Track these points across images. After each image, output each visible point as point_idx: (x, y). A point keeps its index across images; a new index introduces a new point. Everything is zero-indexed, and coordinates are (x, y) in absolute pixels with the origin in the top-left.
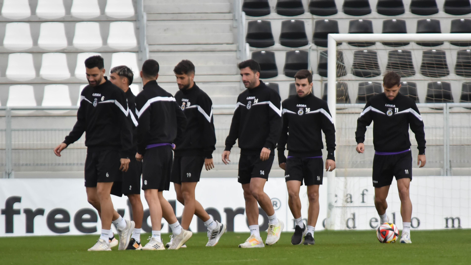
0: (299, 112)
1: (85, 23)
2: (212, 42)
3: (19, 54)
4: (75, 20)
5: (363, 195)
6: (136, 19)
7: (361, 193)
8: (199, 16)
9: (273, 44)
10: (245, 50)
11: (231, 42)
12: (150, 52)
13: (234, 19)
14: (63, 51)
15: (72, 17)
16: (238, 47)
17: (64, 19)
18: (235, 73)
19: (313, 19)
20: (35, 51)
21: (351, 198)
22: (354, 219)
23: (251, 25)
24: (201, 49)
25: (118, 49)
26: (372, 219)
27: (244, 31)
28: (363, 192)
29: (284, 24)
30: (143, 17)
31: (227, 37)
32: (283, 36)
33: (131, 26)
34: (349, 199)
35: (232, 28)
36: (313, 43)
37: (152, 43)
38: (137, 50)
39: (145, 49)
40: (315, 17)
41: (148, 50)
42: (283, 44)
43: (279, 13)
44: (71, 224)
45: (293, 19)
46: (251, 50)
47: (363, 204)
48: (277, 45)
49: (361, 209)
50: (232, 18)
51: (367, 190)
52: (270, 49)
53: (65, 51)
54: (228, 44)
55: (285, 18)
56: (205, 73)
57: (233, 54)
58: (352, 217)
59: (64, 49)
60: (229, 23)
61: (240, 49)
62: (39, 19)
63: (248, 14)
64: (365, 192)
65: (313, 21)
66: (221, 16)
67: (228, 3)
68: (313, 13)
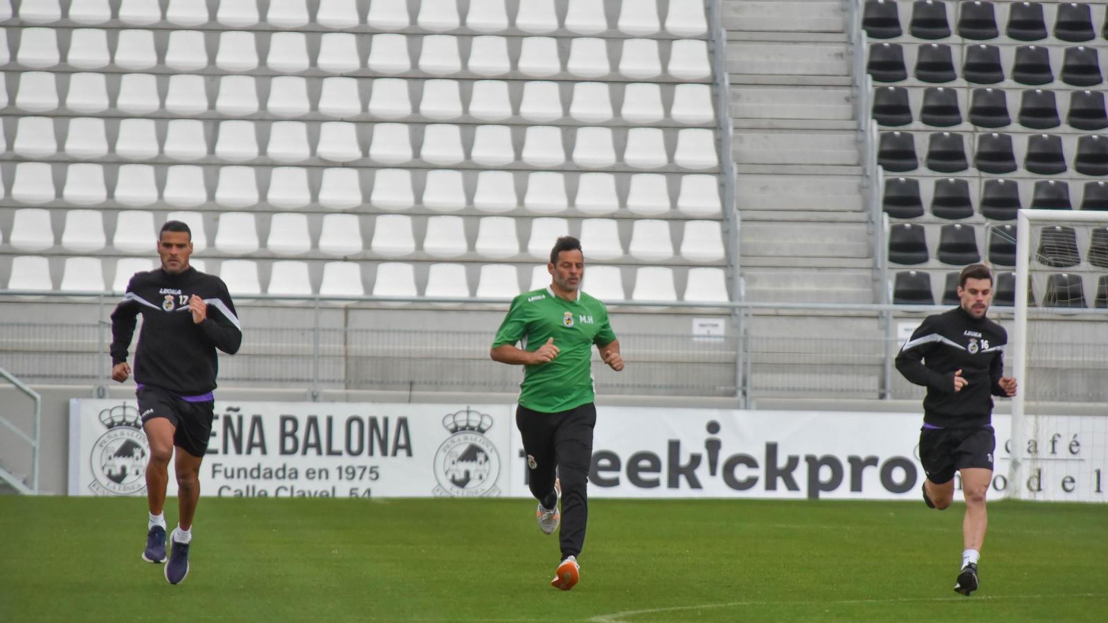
0: (971, 345)
1: (645, 175)
2: (831, 209)
3: (547, 219)
4: (631, 170)
5: (1054, 442)
6: (719, 171)
7: (1051, 439)
8: (812, 169)
9: (921, 213)
10: (882, 222)
11: (859, 209)
12: (744, 220)
13: (864, 175)
14: (611, 217)
15: (625, 165)
16: (870, 217)
17: (614, 168)
18: (865, 255)
19: (981, 177)
20: (571, 214)
21: (1036, 445)
22: (1039, 478)
23: (889, 184)
24: (815, 219)
25: (693, 215)
26: (1065, 478)
27: (879, 193)
28: (1054, 438)
29: (939, 185)
30: (732, 169)
31: (854, 201)
32: (937, 202)
33: (712, 181)
34: (1033, 447)
35: (862, 189)
36: (980, 213)
37: (742, 208)
38: (721, 217)
39: (735, 218)
40: (983, 174)
41: (739, 218)
42: (936, 214)
43: (932, 167)
44: (622, 475)
45: (952, 178)
46: (890, 222)
47: (1053, 456)
48: (928, 216)
49: (1051, 464)
50: (860, 174)
51: (1059, 436)
52: (918, 221)
53: (616, 216)
54: (854, 211)
55: (941, 176)
56: (822, 254)
57: (863, 227)
58: (1036, 474)
59: (613, 214)
60: (857, 181)
61: (874, 219)
62: (578, 167)
63: (887, 168)
64: (1057, 439)
65: (980, 181)
66: (845, 170)
67: (856, 151)
68: (981, 168)
